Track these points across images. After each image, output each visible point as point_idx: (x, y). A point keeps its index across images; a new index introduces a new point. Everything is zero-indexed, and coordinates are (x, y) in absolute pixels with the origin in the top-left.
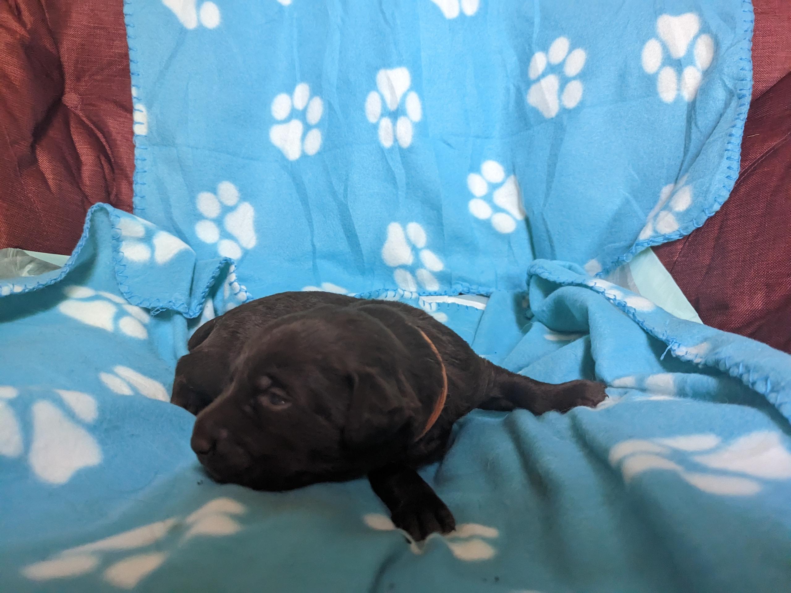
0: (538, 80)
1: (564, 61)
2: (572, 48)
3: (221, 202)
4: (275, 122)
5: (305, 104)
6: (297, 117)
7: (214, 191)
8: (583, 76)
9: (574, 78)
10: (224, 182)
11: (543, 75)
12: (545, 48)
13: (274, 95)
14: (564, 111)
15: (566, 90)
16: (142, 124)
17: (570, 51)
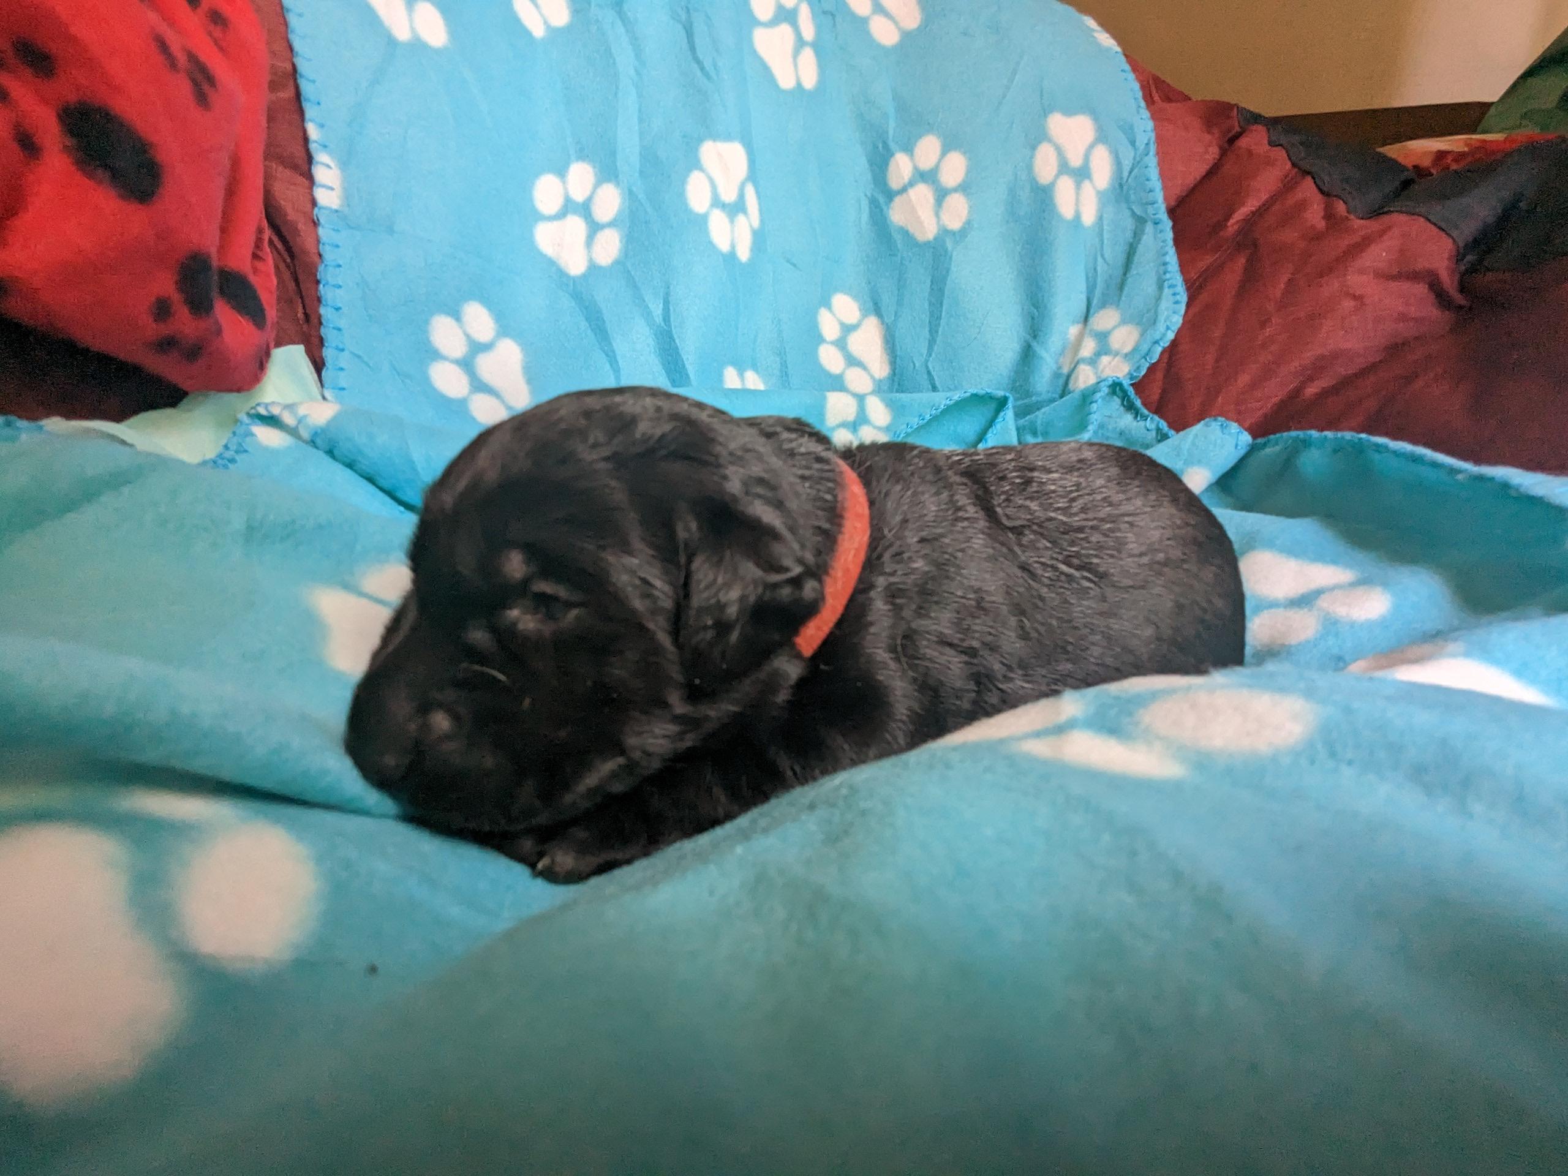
0: (904, 190)
1: (937, 166)
2: (945, 150)
3: (468, 336)
4: (540, 217)
5: (588, 193)
6: (575, 212)
7: (457, 316)
8: (964, 188)
9: (955, 190)
10: (471, 302)
11: (911, 184)
12: (909, 149)
13: (537, 175)
14: (945, 233)
15: (945, 205)
16: (332, 189)
17: (944, 154)
